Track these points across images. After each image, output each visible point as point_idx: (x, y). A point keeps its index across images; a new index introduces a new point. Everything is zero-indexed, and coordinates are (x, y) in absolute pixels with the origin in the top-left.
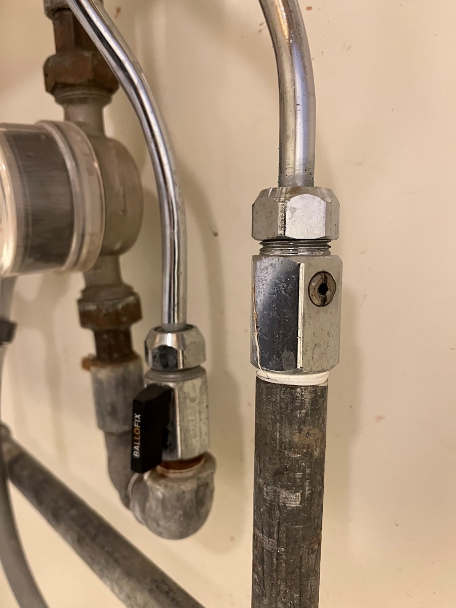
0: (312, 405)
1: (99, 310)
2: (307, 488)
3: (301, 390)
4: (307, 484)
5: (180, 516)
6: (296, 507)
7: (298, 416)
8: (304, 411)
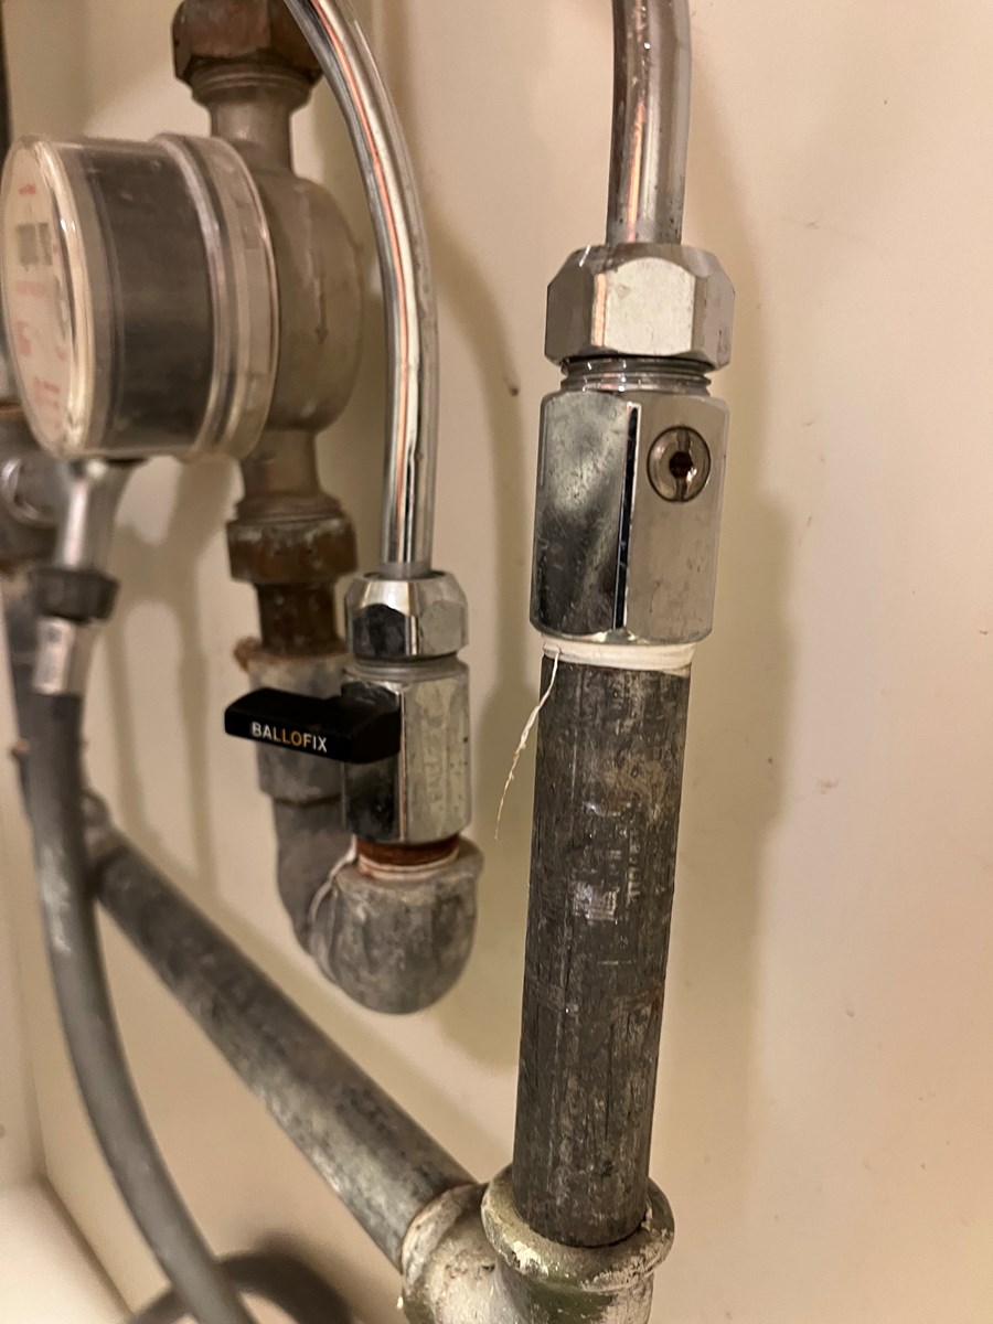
0: (646, 712)
1: (266, 541)
2: (630, 885)
3: (626, 677)
4: (631, 876)
5: (400, 959)
6: (606, 922)
7: (617, 732)
8: (629, 723)
